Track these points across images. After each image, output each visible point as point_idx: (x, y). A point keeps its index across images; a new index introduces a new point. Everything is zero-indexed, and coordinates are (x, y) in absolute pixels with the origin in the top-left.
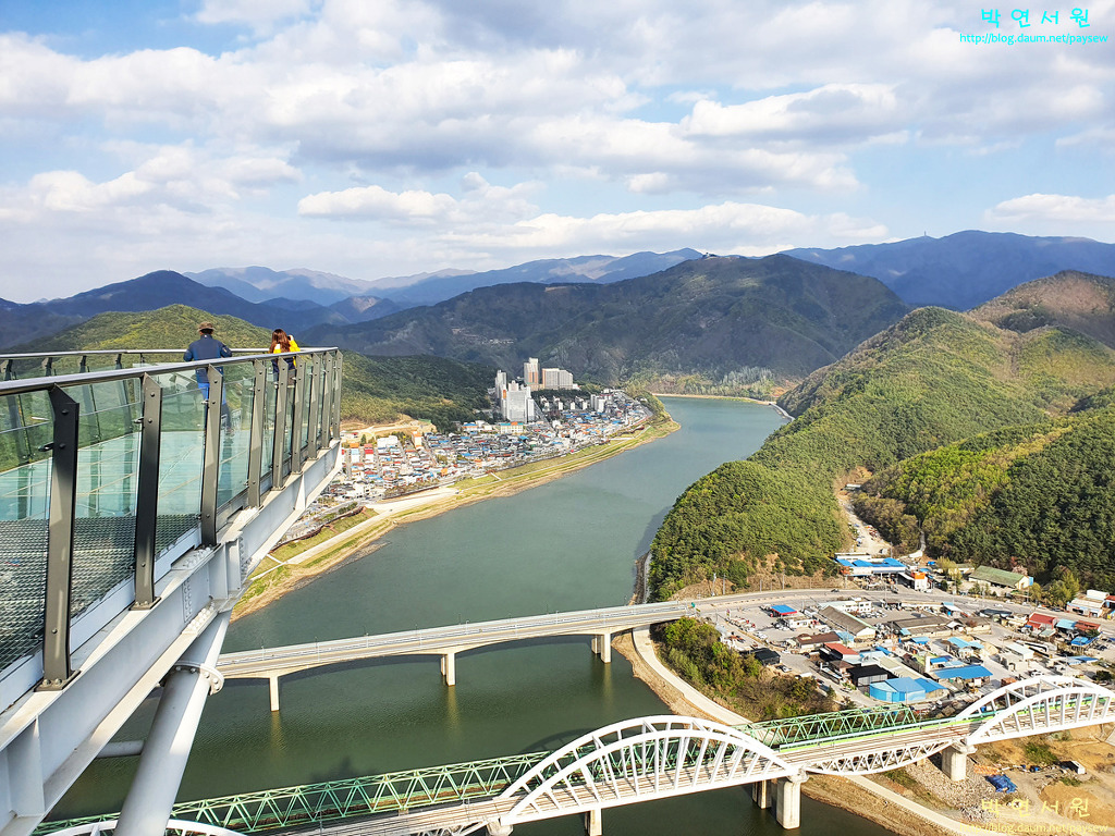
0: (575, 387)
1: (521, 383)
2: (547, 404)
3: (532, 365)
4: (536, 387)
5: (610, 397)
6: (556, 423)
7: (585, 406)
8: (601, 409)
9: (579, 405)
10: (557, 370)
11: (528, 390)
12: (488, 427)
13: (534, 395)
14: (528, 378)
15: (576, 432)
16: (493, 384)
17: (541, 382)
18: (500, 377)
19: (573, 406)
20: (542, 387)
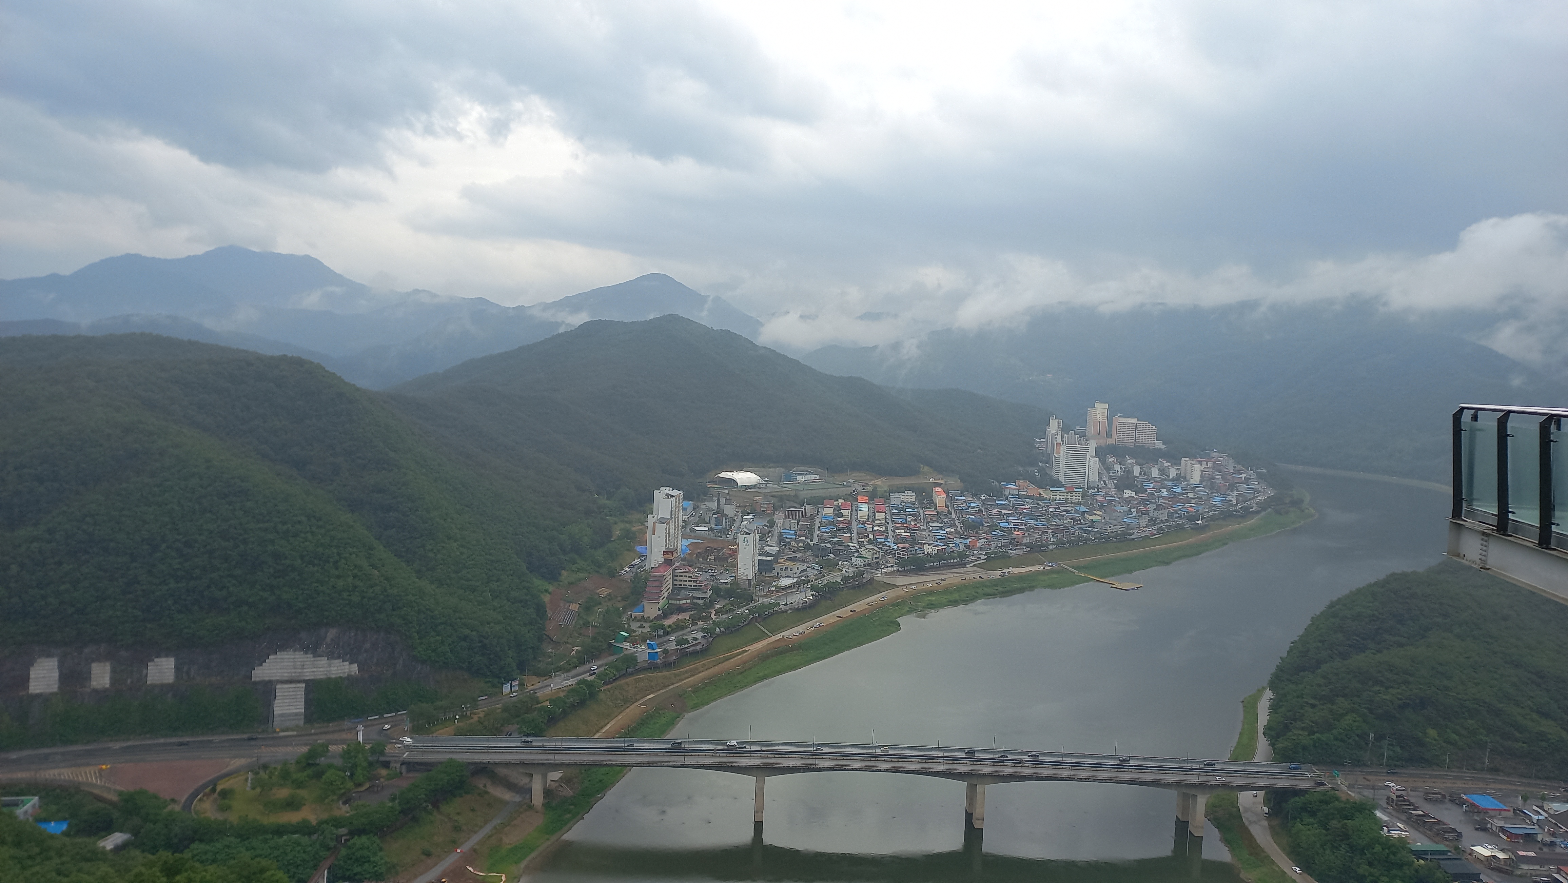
0: (1160, 445)
1: (1082, 435)
2: (1117, 467)
3: (1100, 411)
4: (1102, 442)
5: (1210, 464)
6: (1128, 493)
7: (1173, 473)
8: (1196, 478)
9: (1162, 471)
10: (1135, 421)
11: (1092, 446)
12: (1033, 490)
13: (1101, 453)
14: (1091, 430)
15: (1158, 508)
16: (1043, 434)
17: (1109, 435)
18: (1054, 425)
19: (1155, 473)
20: (1111, 441)
